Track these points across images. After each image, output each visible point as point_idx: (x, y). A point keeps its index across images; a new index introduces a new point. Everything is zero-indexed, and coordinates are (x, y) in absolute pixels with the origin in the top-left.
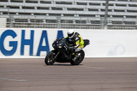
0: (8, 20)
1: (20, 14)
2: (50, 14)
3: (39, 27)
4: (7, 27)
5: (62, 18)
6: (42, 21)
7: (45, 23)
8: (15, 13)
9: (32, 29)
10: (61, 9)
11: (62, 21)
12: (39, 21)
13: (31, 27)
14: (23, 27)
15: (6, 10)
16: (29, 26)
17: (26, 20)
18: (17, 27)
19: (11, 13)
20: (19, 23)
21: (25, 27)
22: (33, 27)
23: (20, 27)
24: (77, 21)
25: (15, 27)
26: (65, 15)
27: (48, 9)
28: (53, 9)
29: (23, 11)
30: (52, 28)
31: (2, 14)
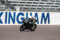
0: (20, 8)
1: (26, 5)
2: (39, 6)
3: (34, 11)
4: (20, 11)
5: (44, 8)
6: (35, 9)
7: (37, 9)
8: (23, 5)
9: (31, 12)
10: (43, 3)
11: (44, 9)
12: (34, 9)
13: (30, 11)
14: (27, 11)
15: (20, 4)
16: (29, 11)
17: (28, 8)
18: (24, 11)
20: (25, 9)
21: (28, 11)
22: (31, 11)
23: (26, 11)
24: (50, 9)
25: (23, 11)
26: (45, 6)
27: (38, 3)
28: (40, 3)
29: (27, 4)
30: (39, 12)
31: (18, 5)
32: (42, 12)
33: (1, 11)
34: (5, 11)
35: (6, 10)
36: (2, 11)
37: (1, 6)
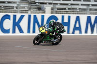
0: (52, 9)
1: (61, 4)
2: (82, 5)
4: (52, 13)
6: (76, 9)
8: (57, 4)
9: (69, 15)
11: (90, 9)
12: (74, 9)
14: (62, 13)
15: (51, 2)
18: (59, 13)
19: (54, 4)
20: (60, 10)
21: (64, 13)
23: (61, 13)
25: (57, 13)
26: (92, 5)
28: (84, 1)
29: (63, 2)
31: (48, 4)
32: (86, 14)
33: (21, 13)
34: (27, 13)
35: (29, 12)
36: (23, 13)
37: (21, 5)
